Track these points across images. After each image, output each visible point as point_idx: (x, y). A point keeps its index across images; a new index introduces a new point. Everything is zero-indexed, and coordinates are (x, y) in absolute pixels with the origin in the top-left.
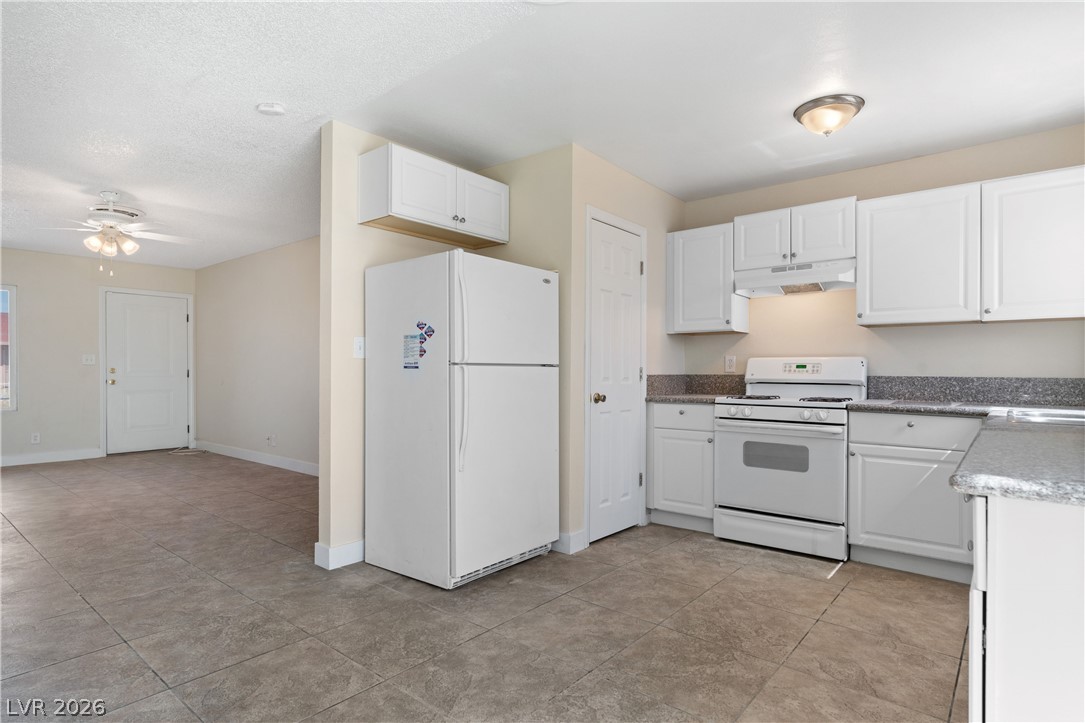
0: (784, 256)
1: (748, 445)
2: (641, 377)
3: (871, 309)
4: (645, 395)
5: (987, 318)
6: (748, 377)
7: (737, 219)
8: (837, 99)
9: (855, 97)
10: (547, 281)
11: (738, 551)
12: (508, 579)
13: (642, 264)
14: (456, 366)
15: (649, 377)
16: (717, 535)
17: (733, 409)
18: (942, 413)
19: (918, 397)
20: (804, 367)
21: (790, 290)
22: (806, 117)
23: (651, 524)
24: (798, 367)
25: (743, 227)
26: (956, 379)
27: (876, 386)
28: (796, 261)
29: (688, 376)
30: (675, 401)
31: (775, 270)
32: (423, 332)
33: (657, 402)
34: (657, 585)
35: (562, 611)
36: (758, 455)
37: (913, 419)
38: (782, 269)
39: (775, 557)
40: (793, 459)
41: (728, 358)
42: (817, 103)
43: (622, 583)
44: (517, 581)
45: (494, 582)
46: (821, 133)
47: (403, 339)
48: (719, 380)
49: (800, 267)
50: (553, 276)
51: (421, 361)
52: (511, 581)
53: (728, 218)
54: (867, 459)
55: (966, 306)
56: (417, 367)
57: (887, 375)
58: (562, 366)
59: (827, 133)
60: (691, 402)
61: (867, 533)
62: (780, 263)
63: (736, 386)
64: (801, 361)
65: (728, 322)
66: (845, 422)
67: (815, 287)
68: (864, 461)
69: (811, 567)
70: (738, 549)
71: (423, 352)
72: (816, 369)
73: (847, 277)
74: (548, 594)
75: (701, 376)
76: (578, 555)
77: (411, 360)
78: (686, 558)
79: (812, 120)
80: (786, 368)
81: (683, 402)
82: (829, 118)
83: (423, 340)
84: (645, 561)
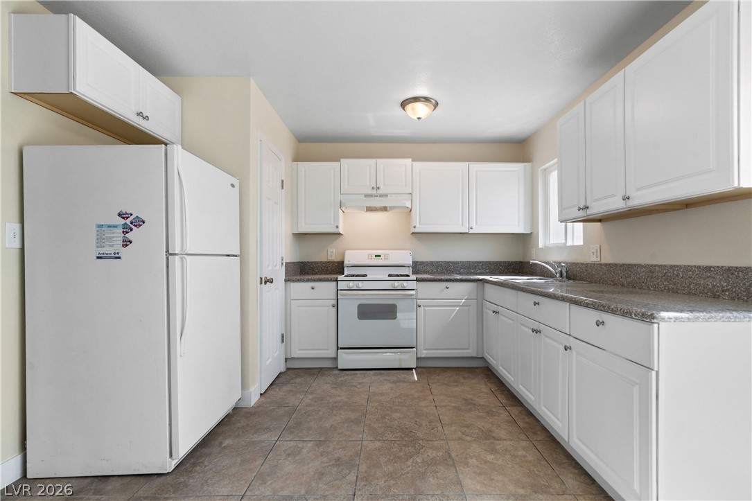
0: (373, 188)
1: (360, 306)
2: (282, 264)
3: (420, 224)
4: (284, 278)
5: (471, 231)
6: (346, 262)
7: (342, 160)
8: (427, 99)
9: (436, 101)
10: (233, 186)
11: (359, 375)
12: (217, 443)
13: (283, 181)
14: (176, 257)
15: (286, 263)
16: (339, 368)
17: (351, 284)
18: (461, 280)
19: (435, 272)
20: (380, 256)
21: (370, 209)
22: (409, 107)
23: (288, 369)
24: (376, 256)
25: (346, 166)
26: (451, 262)
27: (417, 267)
28: (379, 192)
29: (302, 263)
30: (308, 280)
31: (367, 196)
32: (128, 221)
33: (293, 281)
34: (335, 412)
35: (289, 455)
36: (367, 312)
37: (449, 284)
38: (371, 196)
39: (381, 374)
40: (388, 312)
41: (330, 250)
42: (416, 99)
43: (311, 418)
44: (227, 442)
45: (206, 451)
46: (416, 118)
47: (95, 229)
48: (324, 265)
49: (381, 196)
50: (236, 183)
51: (124, 252)
52: (221, 443)
53: (336, 158)
54: (427, 308)
55: (462, 225)
56: (119, 258)
57: (421, 260)
58: (242, 256)
59: (419, 118)
60: (320, 280)
61: (426, 349)
62: (369, 192)
63: (335, 269)
64: (378, 252)
65: (337, 227)
66: (415, 288)
67: (385, 209)
68: (425, 310)
69: (403, 376)
70: (357, 374)
71: (126, 243)
72: (386, 258)
73: (408, 205)
74: (263, 444)
75: (311, 263)
76: (258, 405)
77: (108, 250)
78: (334, 388)
79: (413, 109)
80: (369, 256)
81: (314, 281)
82: (421, 110)
83: (127, 229)
84: (311, 397)
